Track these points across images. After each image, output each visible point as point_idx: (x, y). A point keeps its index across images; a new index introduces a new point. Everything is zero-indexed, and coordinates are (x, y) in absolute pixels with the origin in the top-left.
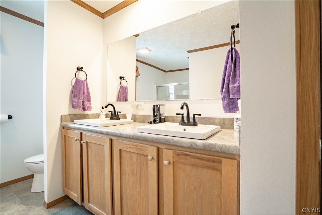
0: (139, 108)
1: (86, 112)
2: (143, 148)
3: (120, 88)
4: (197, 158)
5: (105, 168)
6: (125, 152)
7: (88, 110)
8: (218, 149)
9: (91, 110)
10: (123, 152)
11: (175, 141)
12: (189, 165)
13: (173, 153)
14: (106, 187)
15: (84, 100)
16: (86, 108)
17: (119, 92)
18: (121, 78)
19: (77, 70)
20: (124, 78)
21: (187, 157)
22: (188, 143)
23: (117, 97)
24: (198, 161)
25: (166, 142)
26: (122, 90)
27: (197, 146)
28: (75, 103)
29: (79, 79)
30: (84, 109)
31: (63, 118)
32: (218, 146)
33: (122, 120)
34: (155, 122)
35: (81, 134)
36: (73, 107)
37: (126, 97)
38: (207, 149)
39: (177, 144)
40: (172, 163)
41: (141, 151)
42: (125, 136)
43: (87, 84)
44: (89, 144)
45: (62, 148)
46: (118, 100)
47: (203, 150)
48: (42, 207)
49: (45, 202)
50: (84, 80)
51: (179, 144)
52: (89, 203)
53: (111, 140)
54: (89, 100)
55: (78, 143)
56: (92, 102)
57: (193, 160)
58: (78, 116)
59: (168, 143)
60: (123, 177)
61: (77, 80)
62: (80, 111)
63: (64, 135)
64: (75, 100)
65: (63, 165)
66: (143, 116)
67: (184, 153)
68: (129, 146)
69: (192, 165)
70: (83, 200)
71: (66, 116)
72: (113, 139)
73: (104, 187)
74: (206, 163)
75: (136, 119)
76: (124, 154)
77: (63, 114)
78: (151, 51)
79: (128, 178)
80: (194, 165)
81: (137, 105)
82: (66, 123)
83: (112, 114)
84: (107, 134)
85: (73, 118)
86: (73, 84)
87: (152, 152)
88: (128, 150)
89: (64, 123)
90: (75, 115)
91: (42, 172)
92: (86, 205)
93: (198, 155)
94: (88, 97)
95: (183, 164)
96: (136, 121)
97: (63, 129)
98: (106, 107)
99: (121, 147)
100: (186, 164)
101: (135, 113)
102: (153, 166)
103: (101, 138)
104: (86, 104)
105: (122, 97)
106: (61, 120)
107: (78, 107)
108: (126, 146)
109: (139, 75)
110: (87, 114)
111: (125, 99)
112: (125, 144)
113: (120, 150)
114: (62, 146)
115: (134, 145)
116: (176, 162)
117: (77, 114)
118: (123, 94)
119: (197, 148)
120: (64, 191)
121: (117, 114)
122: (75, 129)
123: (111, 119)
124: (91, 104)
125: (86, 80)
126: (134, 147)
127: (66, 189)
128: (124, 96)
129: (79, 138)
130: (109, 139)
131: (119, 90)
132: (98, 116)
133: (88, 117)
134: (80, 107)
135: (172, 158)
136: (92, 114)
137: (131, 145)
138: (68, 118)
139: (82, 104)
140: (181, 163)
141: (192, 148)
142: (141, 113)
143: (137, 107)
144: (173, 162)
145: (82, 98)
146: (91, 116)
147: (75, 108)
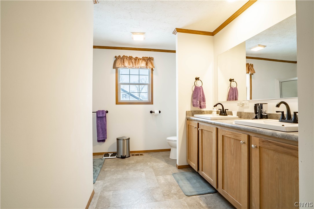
0: (245, 106)
1: (202, 110)
2: (238, 135)
3: (230, 90)
4: (278, 145)
5: (213, 148)
6: (226, 137)
7: (204, 108)
8: (294, 139)
9: (205, 108)
10: (225, 137)
11: (260, 131)
12: (272, 150)
13: (259, 140)
14: (213, 161)
15: (201, 101)
16: (202, 107)
17: (229, 93)
18: (231, 80)
19: (195, 80)
20: (234, 80)
21: (270, 143)
22: (270, 133)
23: (228, 97)
24: (278, 147)
25: (254, 132)
26: (232, 91)
27: (277, 135)
28: (195, 103)
29: (197, 86)
30: (201, 107)
31: (188, 113)
32: (294, 137)
33: (229, 116)
34: (256, 118)
35: (198, 124)
36: (194, 105)
37: (236, 97)
38: (286, 139)
39: (262, 133)
40: (258, 147)
41: (236, 137)
42: (226, 126)
43: (202, 89)
44: (203, 131)
45: (187, 133)
46: (228, 100)
47: (282, 139)
48: (175, 167)
49: (177, 165)
50: (200, 87)
51: (263, 133)
52: (202, 171)
53: (217, 129)
54: (204, 100)
55: (196, 129)
56: (206, 102)
57: (274, 146)
58: (197, 112)
59: (255, 132)
60: (225, 156)
61: (196, 87)
62: (198, 109)
63: (188, 124)
64: (195, 101)
65: (187, 144)
66: (248, 113)
67: (268, 141)
68: (229, 133)
69: (274, 150)
70: (198, 169)
71: (189, 112)
72: (218, 128)
73: (212, 161)
74: (285, 149)
75: (242, 116)
76: (225, 139)
77: (187, 110)
78: (266, 46)
79: (228, 156)
80: (275, 151)
81: (242, 104)
82: (189, 117)
83: (221, 111)
84: (214, 124)
85: (194, 113)
86: (193, 90)
87: (244, 138)
88: (228, 136)
89: (188, 116)
90: (195, 111)
91: (176, 148)
92: (200, 172)
93: (279, 143)
94: (203, 98)
95: (267, 149)
96: (242, 117)
97: (188, 120)
98: (216, 105)
99: (223, 134)
100: (269, 149)
101: (240, 111)
102: (245, 148)
103: (210, 127)
104: (202, 103)
105: (232, 97)
106: (186, 115)
107: (197, 106)
108: (226, 133)
109: (255, 73)
110: (203, 111)
111: (235, 98)
112: (226, 132)
113: (223, 136)
114: (187, 132)
115: (232, 133)
116: (262, 147)
117: (196, 111)
118: (233, 94)
119: (277, 137)
120: (187, 161)
121: (225, 111)
122: (194, 120)
123: (220, 115)
124: (205, 104)
125: (201, 87)
126: (232, 134)
127: (189, 160)
128: (233, 96)
129: (197, 127)
130: (215, 128)
131: (229, 91)
132: (211, 112)
133: (204, 113)
134: (198, 106)
135: (258, 144)
136: (206, 111)
137: (230, 132)
138: (191, 113)
139: (199, 104)
140: (266, 148)
141: (273, 136)
142: (246, 111)
143: (242, 105)
144: (260, 147)
145: (199, 99)
146: (205, 112)
147: (195, 107)
